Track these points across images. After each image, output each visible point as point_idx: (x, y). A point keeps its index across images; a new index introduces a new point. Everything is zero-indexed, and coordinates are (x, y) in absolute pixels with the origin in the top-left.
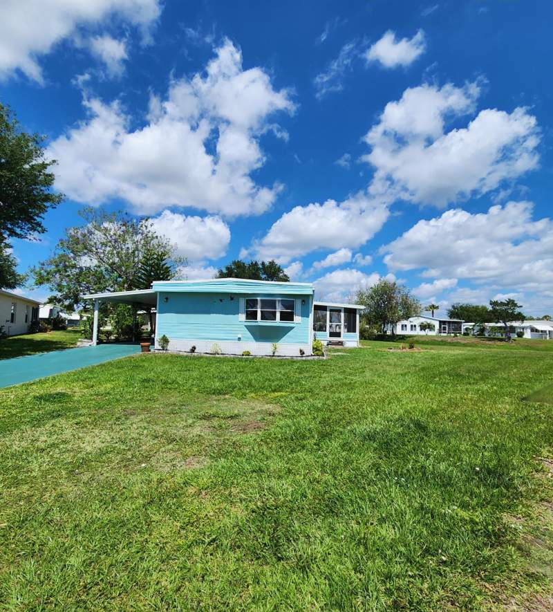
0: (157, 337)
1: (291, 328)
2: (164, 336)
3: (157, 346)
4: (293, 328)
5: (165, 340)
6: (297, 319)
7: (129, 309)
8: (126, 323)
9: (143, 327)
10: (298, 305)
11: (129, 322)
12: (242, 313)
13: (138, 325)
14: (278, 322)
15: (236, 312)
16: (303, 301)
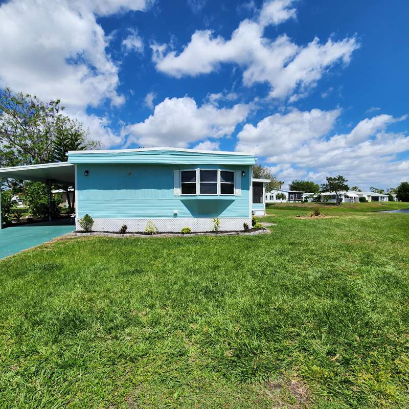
0: (78, 216)
1: (232, 201)
2: (87, 215)
3: (78, 227)
4: (234, 200)
5: (88, 221)
6: (237, 191)
7: (44, 188)
8: (42, 201)
9: (61, 205)
10: (237, 176)
11: (44, 200)
12: (177, 187)
13: (54, 204)
14: (219, 196)
15: (170, 186)
16: (243, 172)
